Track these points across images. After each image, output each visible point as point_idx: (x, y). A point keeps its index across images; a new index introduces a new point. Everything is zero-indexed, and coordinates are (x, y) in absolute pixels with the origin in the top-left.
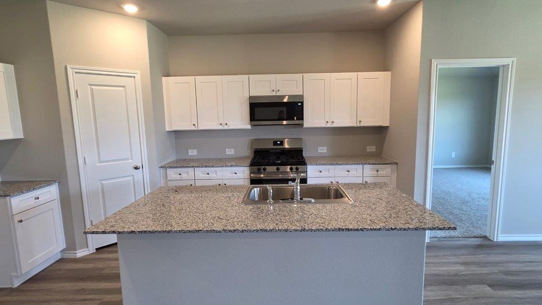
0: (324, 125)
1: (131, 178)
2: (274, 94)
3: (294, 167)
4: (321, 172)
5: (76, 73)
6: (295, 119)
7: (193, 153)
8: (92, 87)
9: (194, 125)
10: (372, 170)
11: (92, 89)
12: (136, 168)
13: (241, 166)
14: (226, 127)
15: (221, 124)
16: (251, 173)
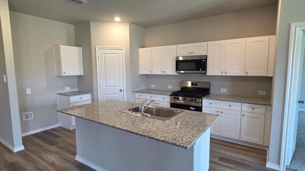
0: (220, 74)
1: (118, 95)
2: (190, 55)
3: (194, 99)
4: (211, 104)
5: (99, 49)
6: (201, 70)
7: (153, 86)
8: (105, 55)
9: (150, 72)
10: (250, 107)
11: (105, 56)
12: (121, 91)
13: (166, 95)
14: (165, 74)
15: (162, 72)
16: (171, 99)
